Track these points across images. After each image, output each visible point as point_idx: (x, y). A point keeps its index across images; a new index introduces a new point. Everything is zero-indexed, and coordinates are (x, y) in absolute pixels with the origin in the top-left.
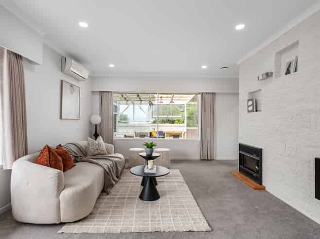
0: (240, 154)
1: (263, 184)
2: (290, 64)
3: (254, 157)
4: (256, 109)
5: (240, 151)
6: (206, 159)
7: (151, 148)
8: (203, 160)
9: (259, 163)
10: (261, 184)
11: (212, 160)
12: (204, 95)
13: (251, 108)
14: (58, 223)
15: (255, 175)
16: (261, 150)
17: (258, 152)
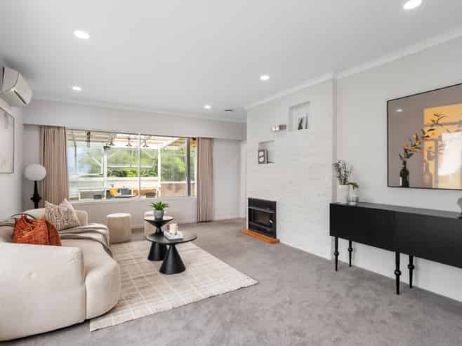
0: (250, 210)
1: (278, 237)
2: (302, 121)
3: (267, 211)
4: (267, 161)
5: (249, 205)
6: (204, 220)
7: (161, 209)
8: (200, 222)
9: (273, 217)
10: (275, 237)
11: (209, 221)
12: (200, 140)
13: (262, 160)
14: (81, 321)
15: (269, 230)
16: (275, 203)
17: (272, 205)
